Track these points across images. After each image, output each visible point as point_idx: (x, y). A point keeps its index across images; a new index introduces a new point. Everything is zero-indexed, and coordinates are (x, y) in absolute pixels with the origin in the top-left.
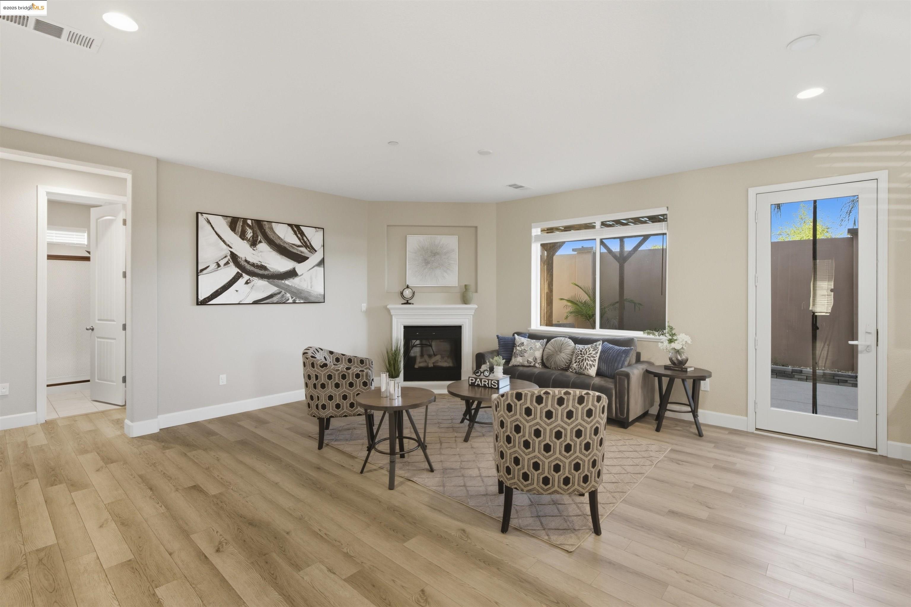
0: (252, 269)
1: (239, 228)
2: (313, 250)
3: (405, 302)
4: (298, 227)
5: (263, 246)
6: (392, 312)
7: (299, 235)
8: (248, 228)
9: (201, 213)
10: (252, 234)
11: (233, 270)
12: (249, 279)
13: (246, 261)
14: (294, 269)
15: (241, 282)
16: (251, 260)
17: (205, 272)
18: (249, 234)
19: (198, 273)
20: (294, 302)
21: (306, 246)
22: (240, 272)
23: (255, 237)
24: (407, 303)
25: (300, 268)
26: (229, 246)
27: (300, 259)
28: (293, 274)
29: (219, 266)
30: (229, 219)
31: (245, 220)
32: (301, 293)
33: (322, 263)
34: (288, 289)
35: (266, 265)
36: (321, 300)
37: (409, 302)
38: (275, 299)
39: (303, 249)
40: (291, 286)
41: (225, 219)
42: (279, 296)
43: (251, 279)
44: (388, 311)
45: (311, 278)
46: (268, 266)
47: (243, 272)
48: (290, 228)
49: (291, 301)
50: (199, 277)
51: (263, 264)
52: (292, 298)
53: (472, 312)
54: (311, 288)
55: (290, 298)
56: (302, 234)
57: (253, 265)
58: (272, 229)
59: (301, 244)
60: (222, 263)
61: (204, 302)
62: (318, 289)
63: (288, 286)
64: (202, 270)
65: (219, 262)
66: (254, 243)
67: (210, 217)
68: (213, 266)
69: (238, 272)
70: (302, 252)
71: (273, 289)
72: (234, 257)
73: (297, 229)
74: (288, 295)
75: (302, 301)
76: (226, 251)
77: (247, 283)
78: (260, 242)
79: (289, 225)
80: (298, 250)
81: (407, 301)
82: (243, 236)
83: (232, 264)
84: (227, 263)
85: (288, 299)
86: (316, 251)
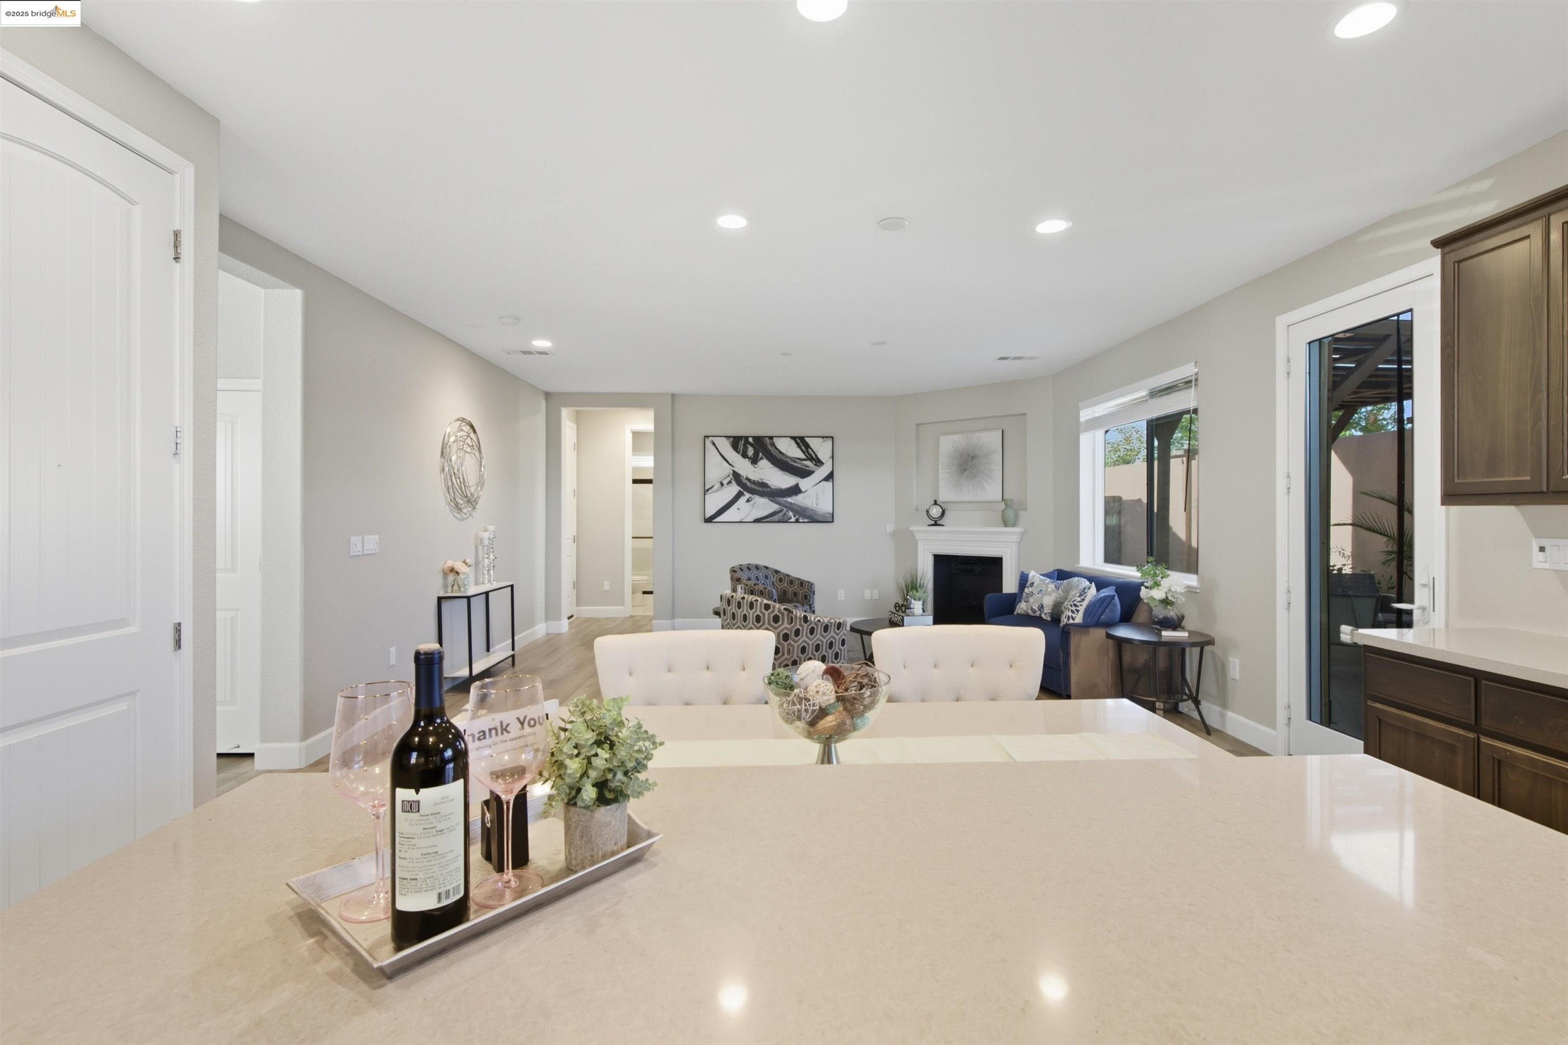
0: (753, 486)
1: (741, 448)
2: (819, 462)
3: (933, 522)
4: (802, 439)
5: (764, 463)
6: (917, 536)
7: (803, 448)
8: (749, 446)
9: (708, 437)
10: (753, 452)
11: (735, 489)
12: (750, 497)
13: (747, 479)
14: (797, 485)
15: (743, 500)
16: (753, 477)
17: (710, 491)
18: (751, 451)
19: (706, 491)
20: (797, 521)
21: (810, 458)
22: (742, 490)
23: (756, 454)
24: (936, 524)
25: (804, 484)
26: (730, 465)
27: (804, 473)
28: (795, 490)
29: (722, 484)
30: (732, 439)
31: (747, 438)
32: (805, 511)
33: (830, 477)
34: (791, 507)
35: (766, 482)
36: (829, 519)
37: (938, 522)
38: (776, 518)
39: (808, 463)
40: (795, 504)
41: (727, 440)
42: (781, 514)
43: (752, 496)
44: (912, 534)
45: (817, 495)
46: (769, 483)
47: (744, 490)
48: (793, 442)
49: (793, 519)
50: (706, 496)
51: (764, 481)
52: (795, 516)
53: (1015, 538)
54: (817, 505)
55: (793, 517)
56: (807, 446)
57: (754, 482)
58: (773, 445)
59: (805, 457)
60: (725, 482)
61: (709, 520)
62: (824, 506)
63: (791, 503)
64: (708, 490)
65: (723, 482)
66: (754, 461)
67: (716, 440)
68: (718, 485)
69: (740, 491)
70: (806, 466)
71: (775, 507)
72: (736, 476)
73: (801, 442)
74: (791, 514)
75: (806, 520)
76: (728, 470)
77: (748, 501)
78: (762, 459)
79: (794, 438)
80: (801, 464)
81: (936, 521)
82: (745, 455)
83: (733, 482)
84: (730, 482)
85: (791, 518)
86: (823, 464)
